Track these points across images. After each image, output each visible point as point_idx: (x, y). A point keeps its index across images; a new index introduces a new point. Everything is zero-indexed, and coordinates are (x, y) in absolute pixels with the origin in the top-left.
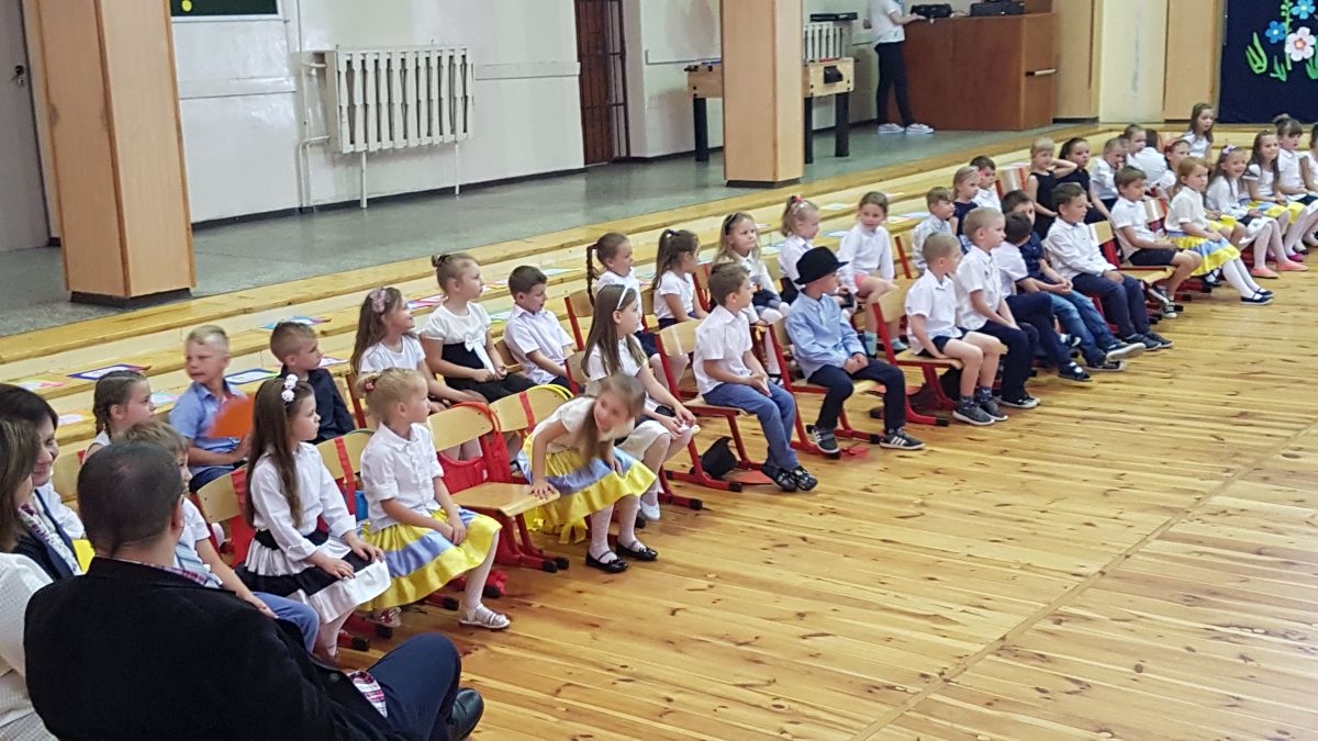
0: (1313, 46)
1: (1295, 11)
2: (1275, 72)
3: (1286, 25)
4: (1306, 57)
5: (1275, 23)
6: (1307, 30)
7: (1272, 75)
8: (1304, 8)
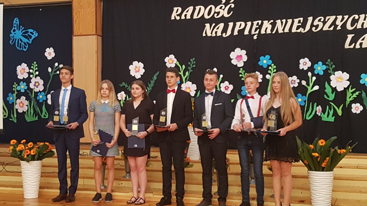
0: (27, 106)
1: (18, 88)
2: (12, 118)
3: (15, 95)
4: (25, 111)
5: (11, 94)
6: (25, 98)
7: (10, 119)
8: (22, 87)
